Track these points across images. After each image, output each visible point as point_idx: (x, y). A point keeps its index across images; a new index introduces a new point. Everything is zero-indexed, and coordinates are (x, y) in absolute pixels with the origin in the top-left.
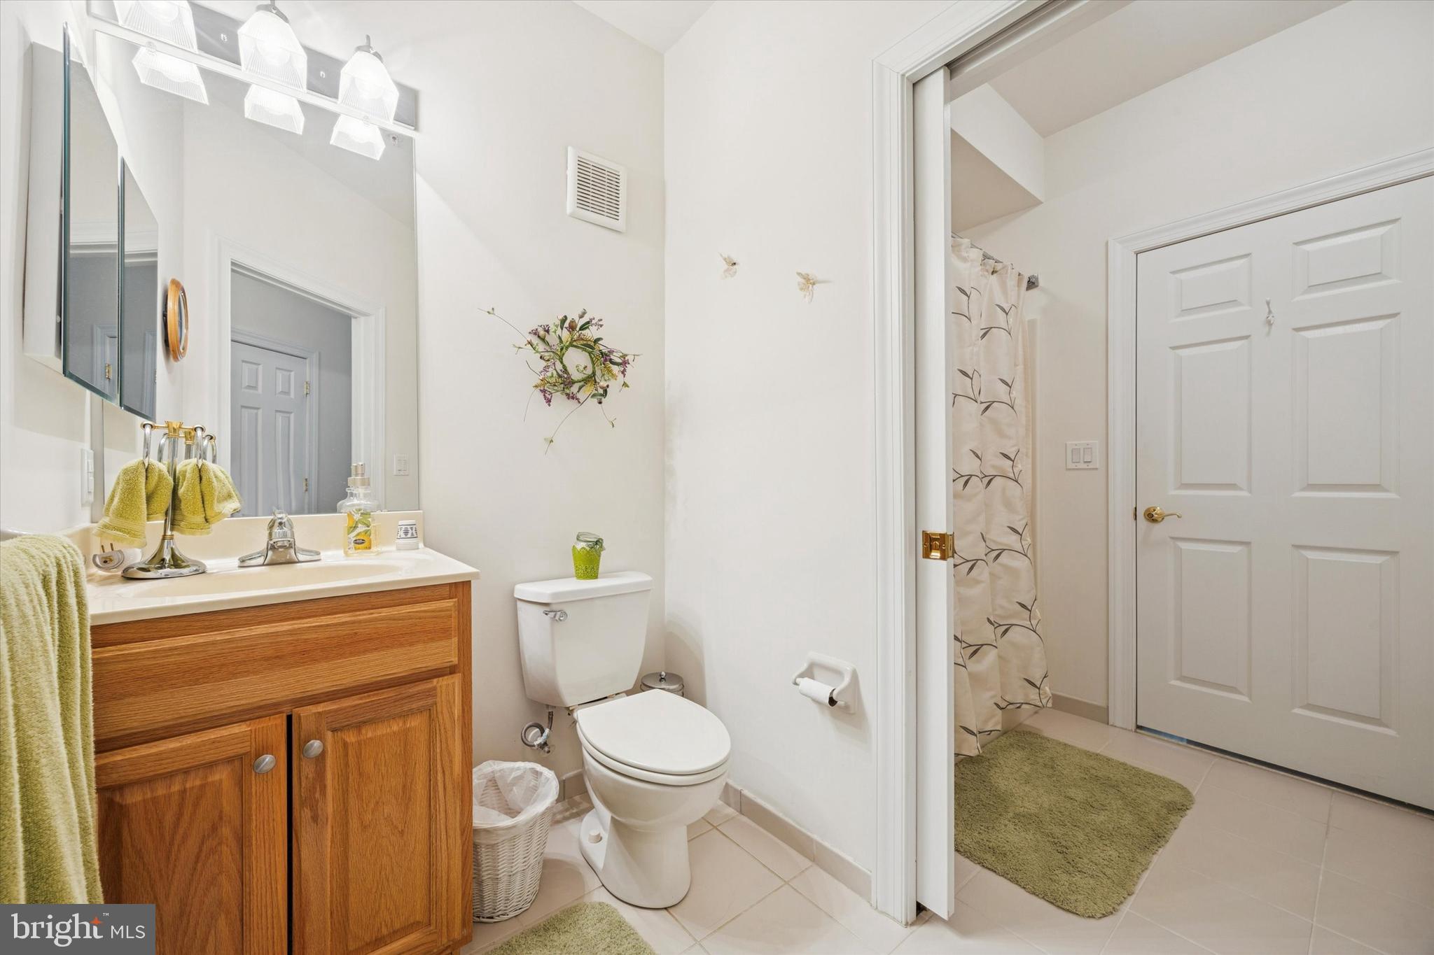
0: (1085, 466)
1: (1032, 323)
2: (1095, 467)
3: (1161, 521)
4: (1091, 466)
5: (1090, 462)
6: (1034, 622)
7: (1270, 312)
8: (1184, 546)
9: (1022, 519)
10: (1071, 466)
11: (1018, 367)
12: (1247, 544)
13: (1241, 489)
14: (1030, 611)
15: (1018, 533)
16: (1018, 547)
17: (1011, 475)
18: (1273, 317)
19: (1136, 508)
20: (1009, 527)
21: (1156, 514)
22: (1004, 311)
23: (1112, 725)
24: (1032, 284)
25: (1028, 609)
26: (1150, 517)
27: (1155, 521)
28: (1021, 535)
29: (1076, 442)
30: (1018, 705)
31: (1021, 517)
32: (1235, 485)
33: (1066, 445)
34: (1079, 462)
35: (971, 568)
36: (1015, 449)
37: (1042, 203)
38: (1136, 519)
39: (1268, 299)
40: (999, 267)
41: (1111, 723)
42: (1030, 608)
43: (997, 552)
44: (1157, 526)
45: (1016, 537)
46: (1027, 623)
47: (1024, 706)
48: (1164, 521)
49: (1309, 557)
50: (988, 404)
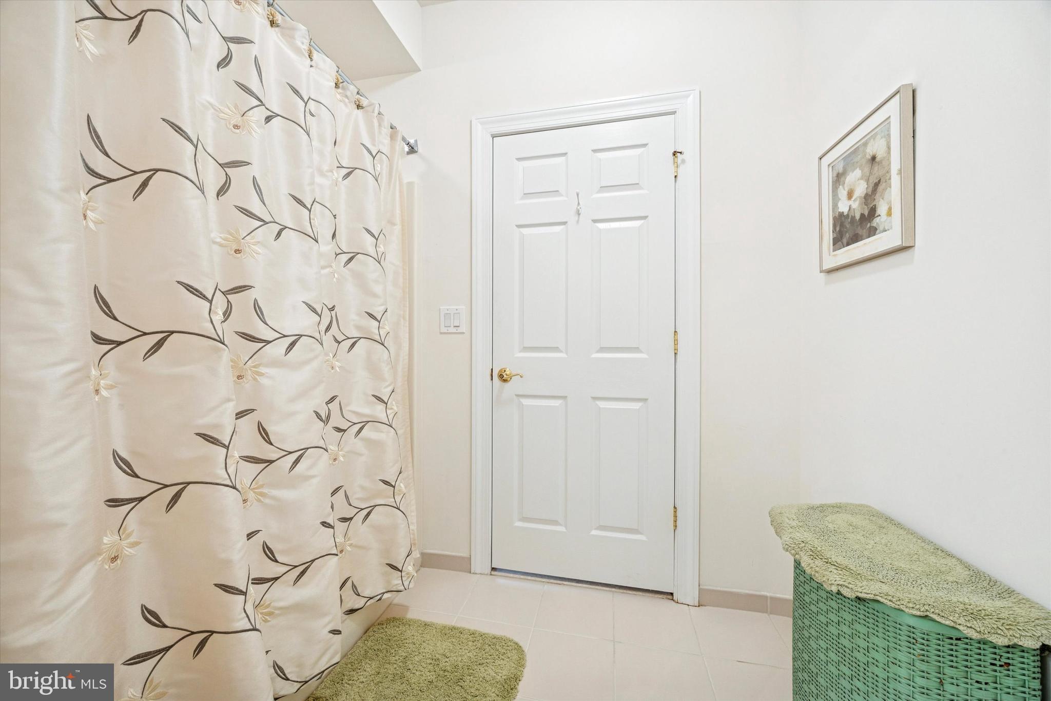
0: (454, 330)
1: (410, 184)
2: (462, 332)
3: (510, 380)
4: (460, 330)
5: (458, 326)
6: (398, 499)
7: (579, 204)
8: (526, 402)
9: (389, 385)
10: (444, 330)
11: (395, 227)
12: (565, 398)
13: (561, 352)
14: (394, 487)
15: (383, 401)
16: (383, 417)
17: (377, 338)
18: (580, 208)
19: (492, 369)
20: (373, 395)
21: (506, 375)
22: (371, 153)
23: (473, 573)
24: (412, 150)
25: (392, 486)
26: (503, 378)
27: (505, 381)
28: (386, 404)
29: (448, 307)
30: (379, 597)
31: (387, 384)
32: (558, 348)
33: (440, 309)
34: (450, 327)
35: (297, 461)
36: (382, 308)
37: (421, 71)
38: (492, 379)
39: (578, 191)
40: (364, 102)
41: (472, 571)
42: (393, 484)
43: (360, 426)
44: (507, 385)
45: (381, 407)
46: (391, 501)
47: (386, 596)
48: (512, 380)
49: (601, 406)
50: (353, 254)
